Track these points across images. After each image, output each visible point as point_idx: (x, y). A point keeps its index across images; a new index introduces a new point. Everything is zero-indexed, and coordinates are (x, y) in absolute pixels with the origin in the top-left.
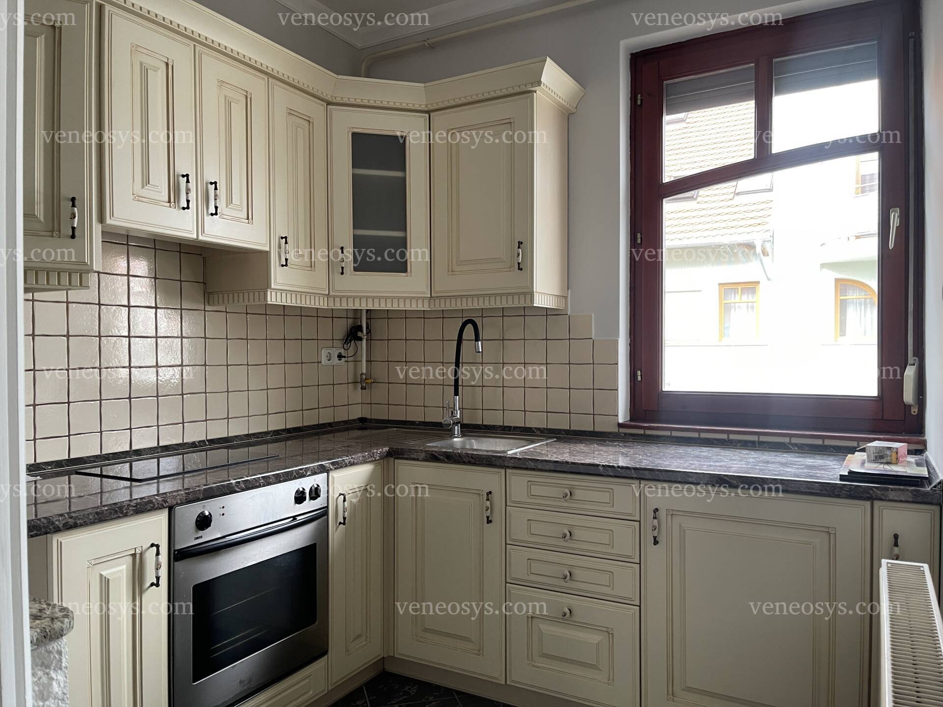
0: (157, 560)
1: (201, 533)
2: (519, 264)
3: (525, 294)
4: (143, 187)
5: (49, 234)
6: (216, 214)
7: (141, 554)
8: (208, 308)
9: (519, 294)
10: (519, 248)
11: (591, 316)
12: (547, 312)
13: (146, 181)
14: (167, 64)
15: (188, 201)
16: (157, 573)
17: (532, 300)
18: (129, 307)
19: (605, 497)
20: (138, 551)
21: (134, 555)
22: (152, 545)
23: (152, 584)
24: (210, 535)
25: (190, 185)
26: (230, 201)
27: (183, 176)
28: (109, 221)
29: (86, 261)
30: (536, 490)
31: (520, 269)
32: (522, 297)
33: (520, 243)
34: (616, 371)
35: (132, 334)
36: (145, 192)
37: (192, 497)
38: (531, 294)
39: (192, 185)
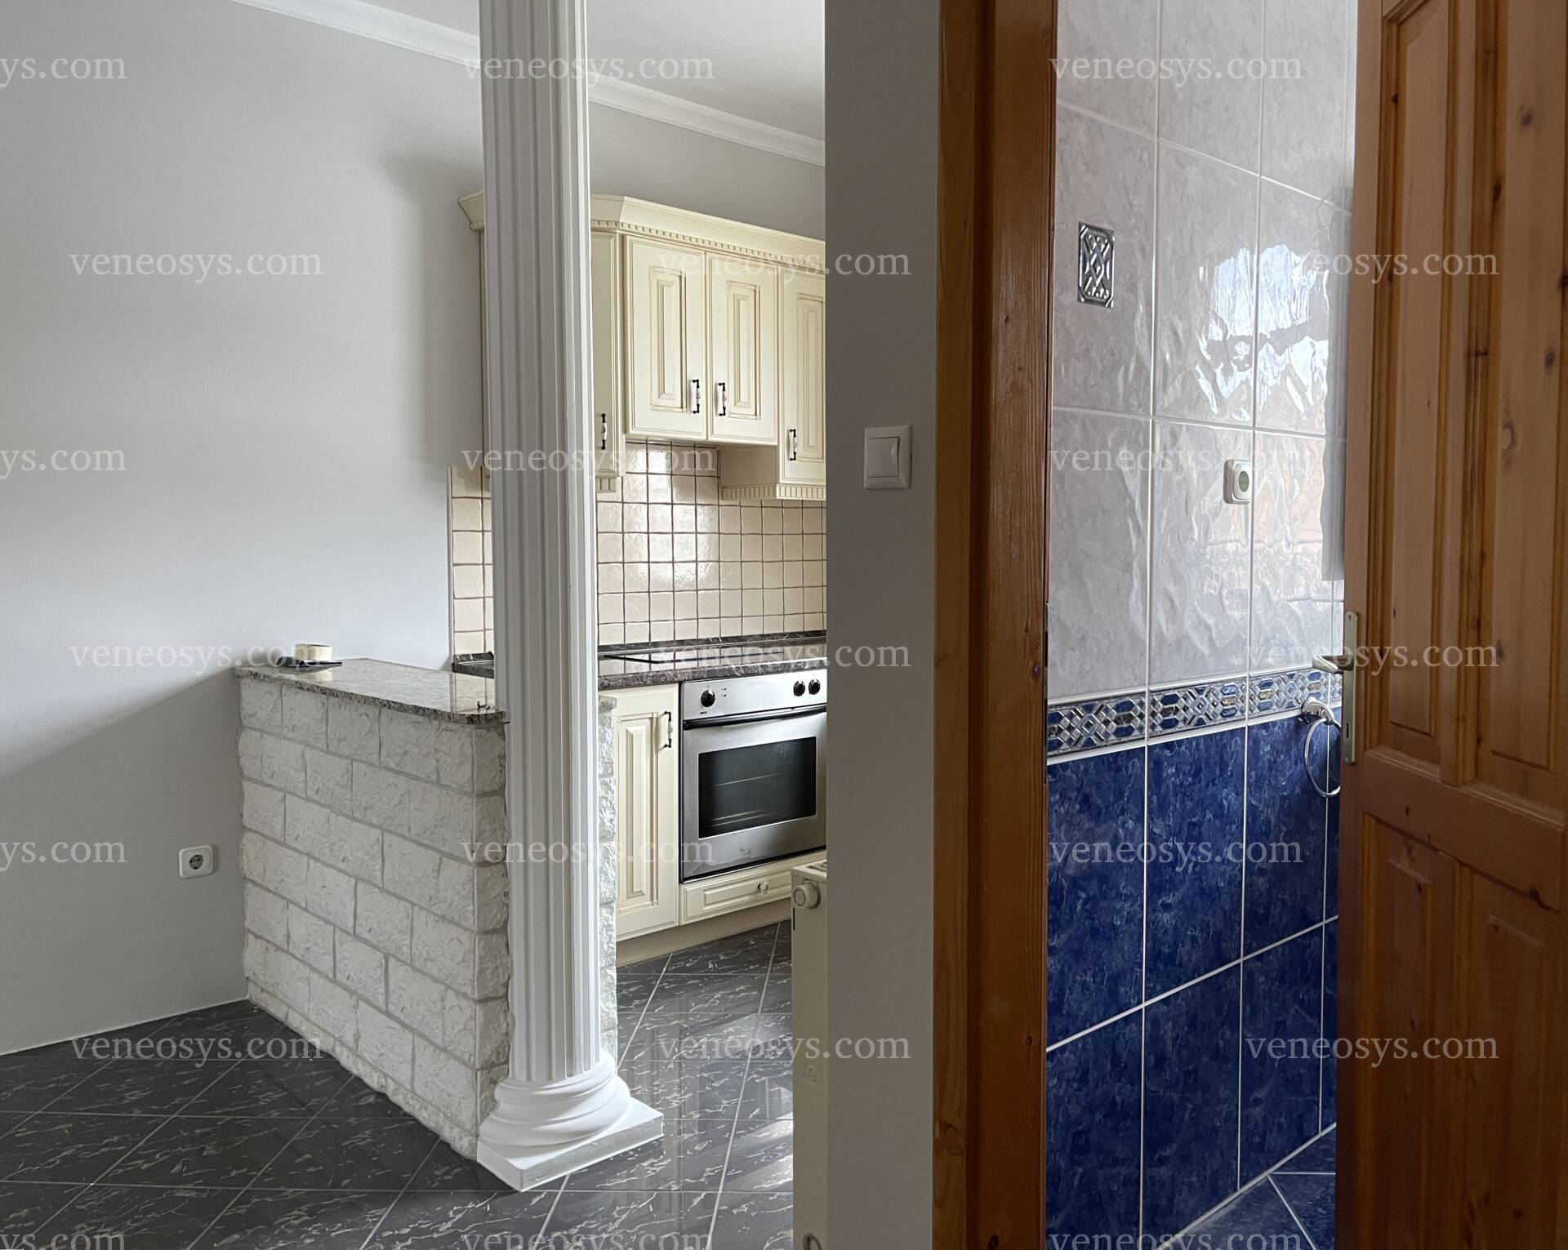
0: (669, 725)
1: (705, 709)
4: (659, 396)
6: (724, 414)
7: (657, 718)
8: (721, 503)
13: (662, 390)
14: (680, 277)
15: (698, 406)
16: (669, 736)
18: (648, 504)
20: (655, 716)
21: (652, 719)
22: (666, 713)
23: (666, 746)
24: (712, 712)
25: (700, 389)
26: (737, 399)
27: (694, 381)
28: (631, 431)
29: (614, 467)
35: (651, 530)
36: (662, 402)
37: (697, 676)
39: (702, 390)
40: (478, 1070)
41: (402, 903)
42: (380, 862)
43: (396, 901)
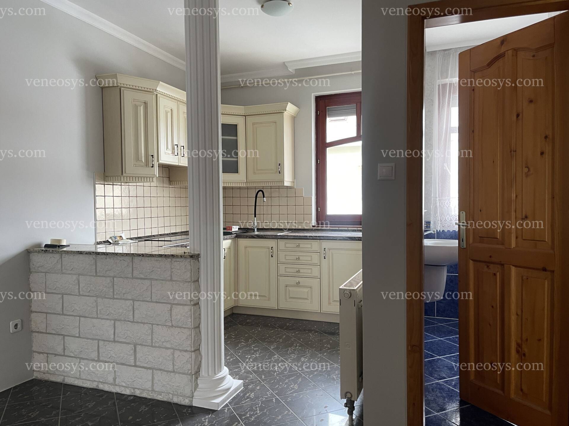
2: (279, 171)
3: (281, 181)
5: (146, 166)
6: (184, 156)
8: (170, 186)
9: (279, 182)
10: (279, 166)
11: (303, 189)
12: (287, 187)
13: (167, 148)
14: (171, 110)
17: (284, 184)
19: (309, 246)
25: (178, 148)
27: (176, 145)
28: (160, 162)
29: (156, 174)
30: (287, 245)
31: (280, 173)
32: (280, 182)
33: (280, 164)
34: (312, 207)
36: (167, 151)
38: (283, 182)
40: (193, 375)
41: (146, 325)
42: (132, 312)
43: (142, 325)
